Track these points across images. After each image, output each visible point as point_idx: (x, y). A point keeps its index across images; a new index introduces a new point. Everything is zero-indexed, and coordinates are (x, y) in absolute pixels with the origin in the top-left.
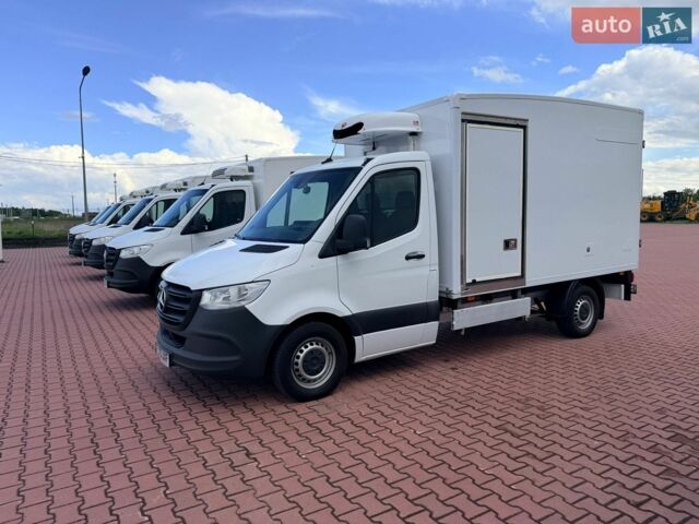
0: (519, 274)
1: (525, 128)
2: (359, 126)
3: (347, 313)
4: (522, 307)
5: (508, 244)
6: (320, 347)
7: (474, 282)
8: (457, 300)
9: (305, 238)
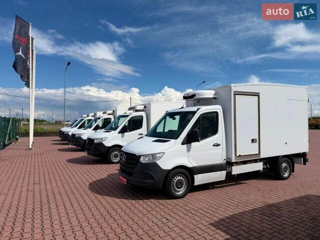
0: (258, 153)
1: (258, 96)
2: (194, 95)
3: (191, 166)
4: (259, 167)
5: (253, 141)
6: (181, 178)
7: (240, 155)
8: (233, 163)
9: (176, 137)
